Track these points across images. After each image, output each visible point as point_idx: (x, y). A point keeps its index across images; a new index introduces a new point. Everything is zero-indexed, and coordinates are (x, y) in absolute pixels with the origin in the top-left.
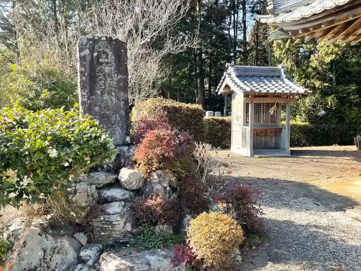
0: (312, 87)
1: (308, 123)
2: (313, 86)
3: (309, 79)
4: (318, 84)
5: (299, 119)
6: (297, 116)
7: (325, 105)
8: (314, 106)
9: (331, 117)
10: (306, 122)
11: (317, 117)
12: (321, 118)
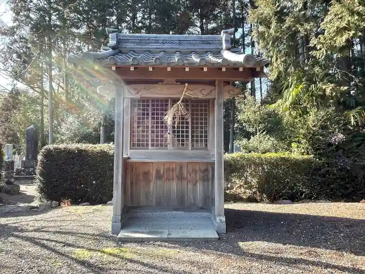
0: (320, 95)
1: (312, 156)
2: (321, 93)
3: (315, 83)
4: (329, 88)
5: (296, 150)
6: (293, 145)
7: (345, 124)
8: (323, 127)
9: (358, 146)
10: (308, 154)
11: (330, 145)
12: (338, 147)
